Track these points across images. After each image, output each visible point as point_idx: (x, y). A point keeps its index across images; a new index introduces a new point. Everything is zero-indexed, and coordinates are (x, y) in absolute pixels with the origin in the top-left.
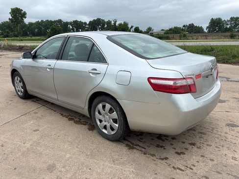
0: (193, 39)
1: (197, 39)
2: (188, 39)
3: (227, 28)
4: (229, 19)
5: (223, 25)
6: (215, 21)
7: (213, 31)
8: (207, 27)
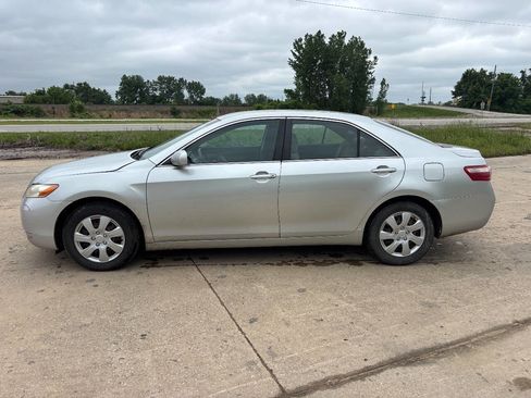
0: (102, 117)
1: (110, 117)
2: (91, 117)
3: (154, 96)
4: (156, 80)
5: (148, 90)
6: (130, 82)
7: (130, 102)
8: (118, 93)
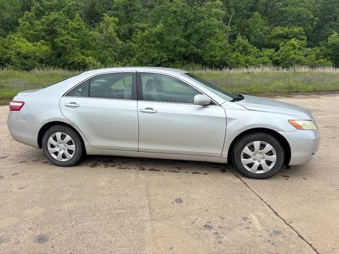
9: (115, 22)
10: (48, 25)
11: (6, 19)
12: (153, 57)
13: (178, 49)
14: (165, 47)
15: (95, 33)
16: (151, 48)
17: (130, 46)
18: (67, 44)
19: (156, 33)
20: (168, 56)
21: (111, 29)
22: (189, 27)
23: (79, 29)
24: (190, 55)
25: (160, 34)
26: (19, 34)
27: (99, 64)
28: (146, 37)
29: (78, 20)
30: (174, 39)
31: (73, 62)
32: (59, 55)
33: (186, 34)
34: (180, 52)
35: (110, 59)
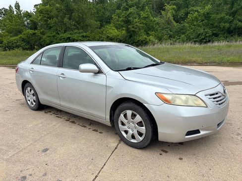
9: (174, 8)
10: (126, 17)
11: (107, 16)
12: (199, 33)
13: (222, 25)
14: (211, 24)
15: (157, 19)
16: (199, 26)
17: (184, 26)
18: (136, 28)
19: (204, 13)
20: (212, 31)
21: (169, 15)
22: (235, 5)
23: (147, 17)
24: (235, 29)
25: (208, 14)
26: (112, 25)
27: (157, 41)
28: (196, 17)
29: (147, 11)
30: (219, 16)
31: (139, 41)
32: (131, 36)
33: (232, 11)
34: (224, 27)
35: (165, 37)
